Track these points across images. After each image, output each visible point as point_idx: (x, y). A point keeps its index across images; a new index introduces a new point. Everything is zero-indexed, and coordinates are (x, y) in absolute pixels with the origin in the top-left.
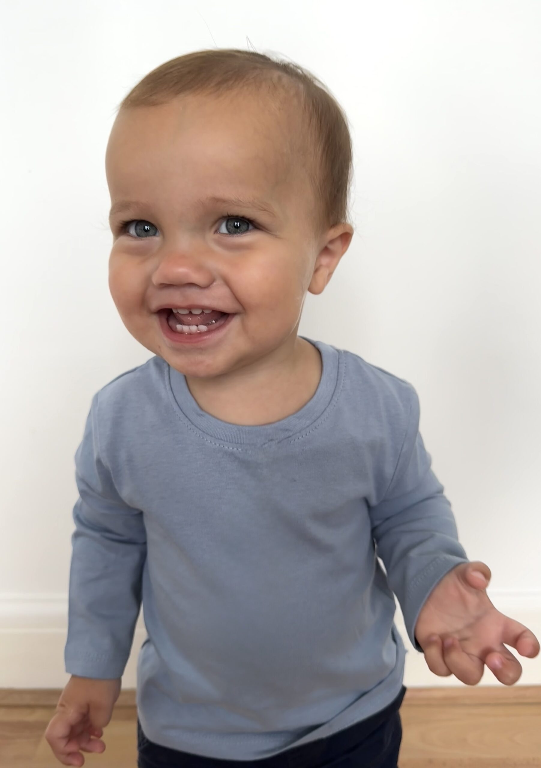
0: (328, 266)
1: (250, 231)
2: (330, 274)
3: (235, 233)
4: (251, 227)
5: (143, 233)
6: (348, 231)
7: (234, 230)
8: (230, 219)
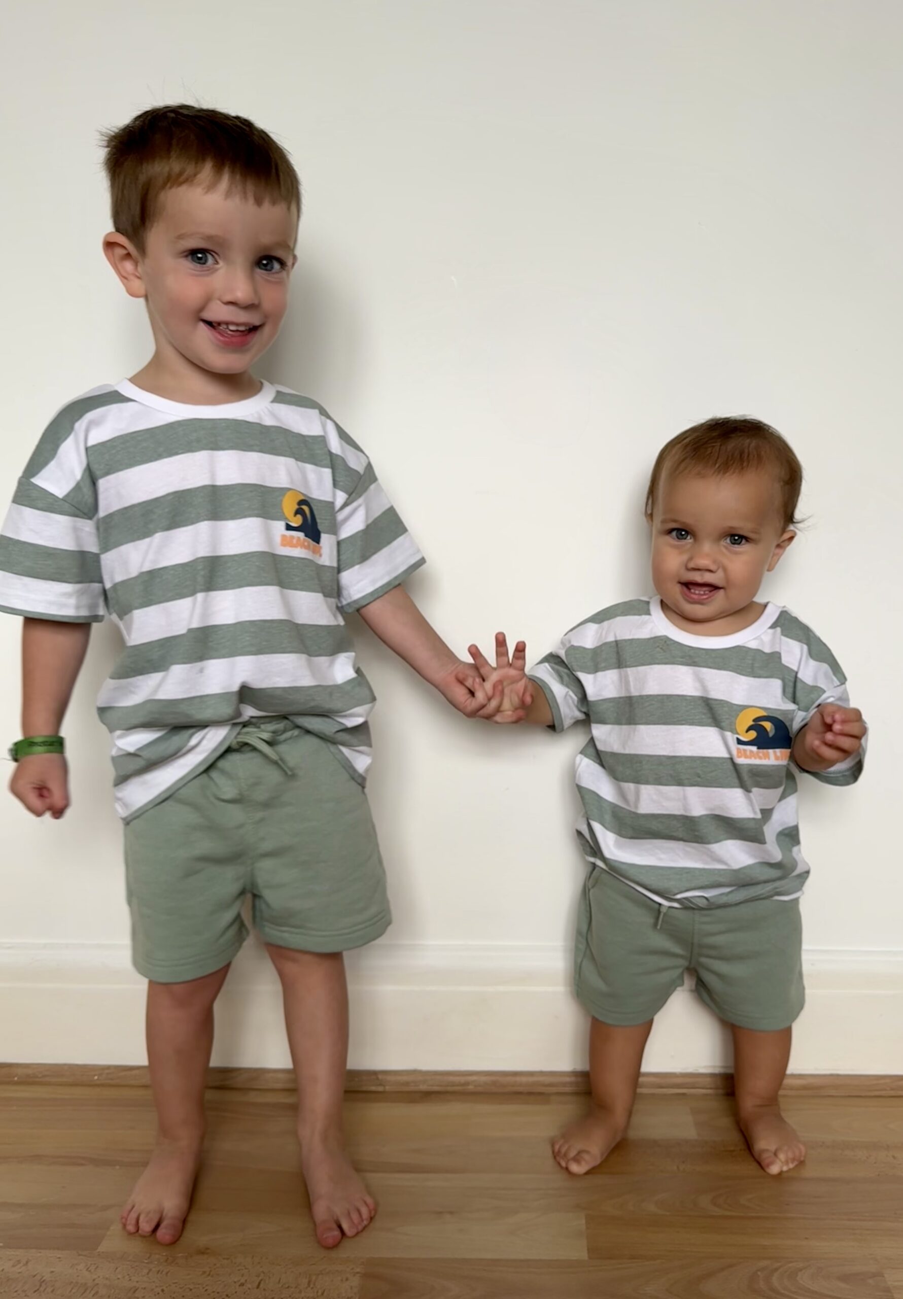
0: (778, 554)
2: (778, 559)
4: (743, 541)
5: (680, 536)
7: (734, 542)
8: (733, 536)
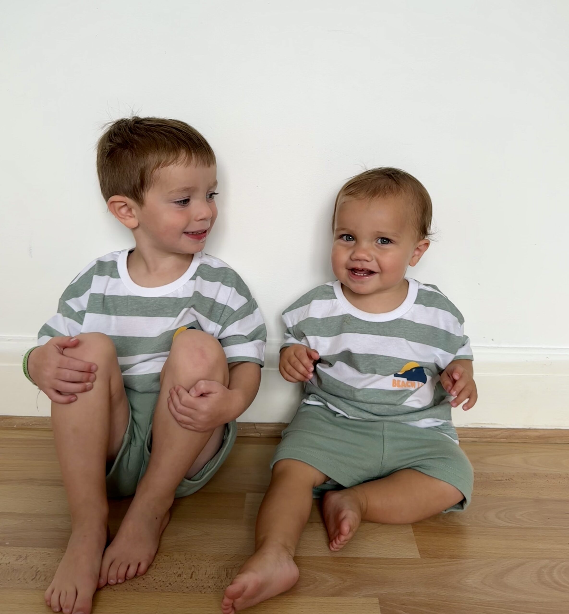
0: (418, 255)
1: (389, 244)
2: (419, 259)
3: (384, 244)
4: (389, 242)
5: (349, 240)
6: (429, 243)
